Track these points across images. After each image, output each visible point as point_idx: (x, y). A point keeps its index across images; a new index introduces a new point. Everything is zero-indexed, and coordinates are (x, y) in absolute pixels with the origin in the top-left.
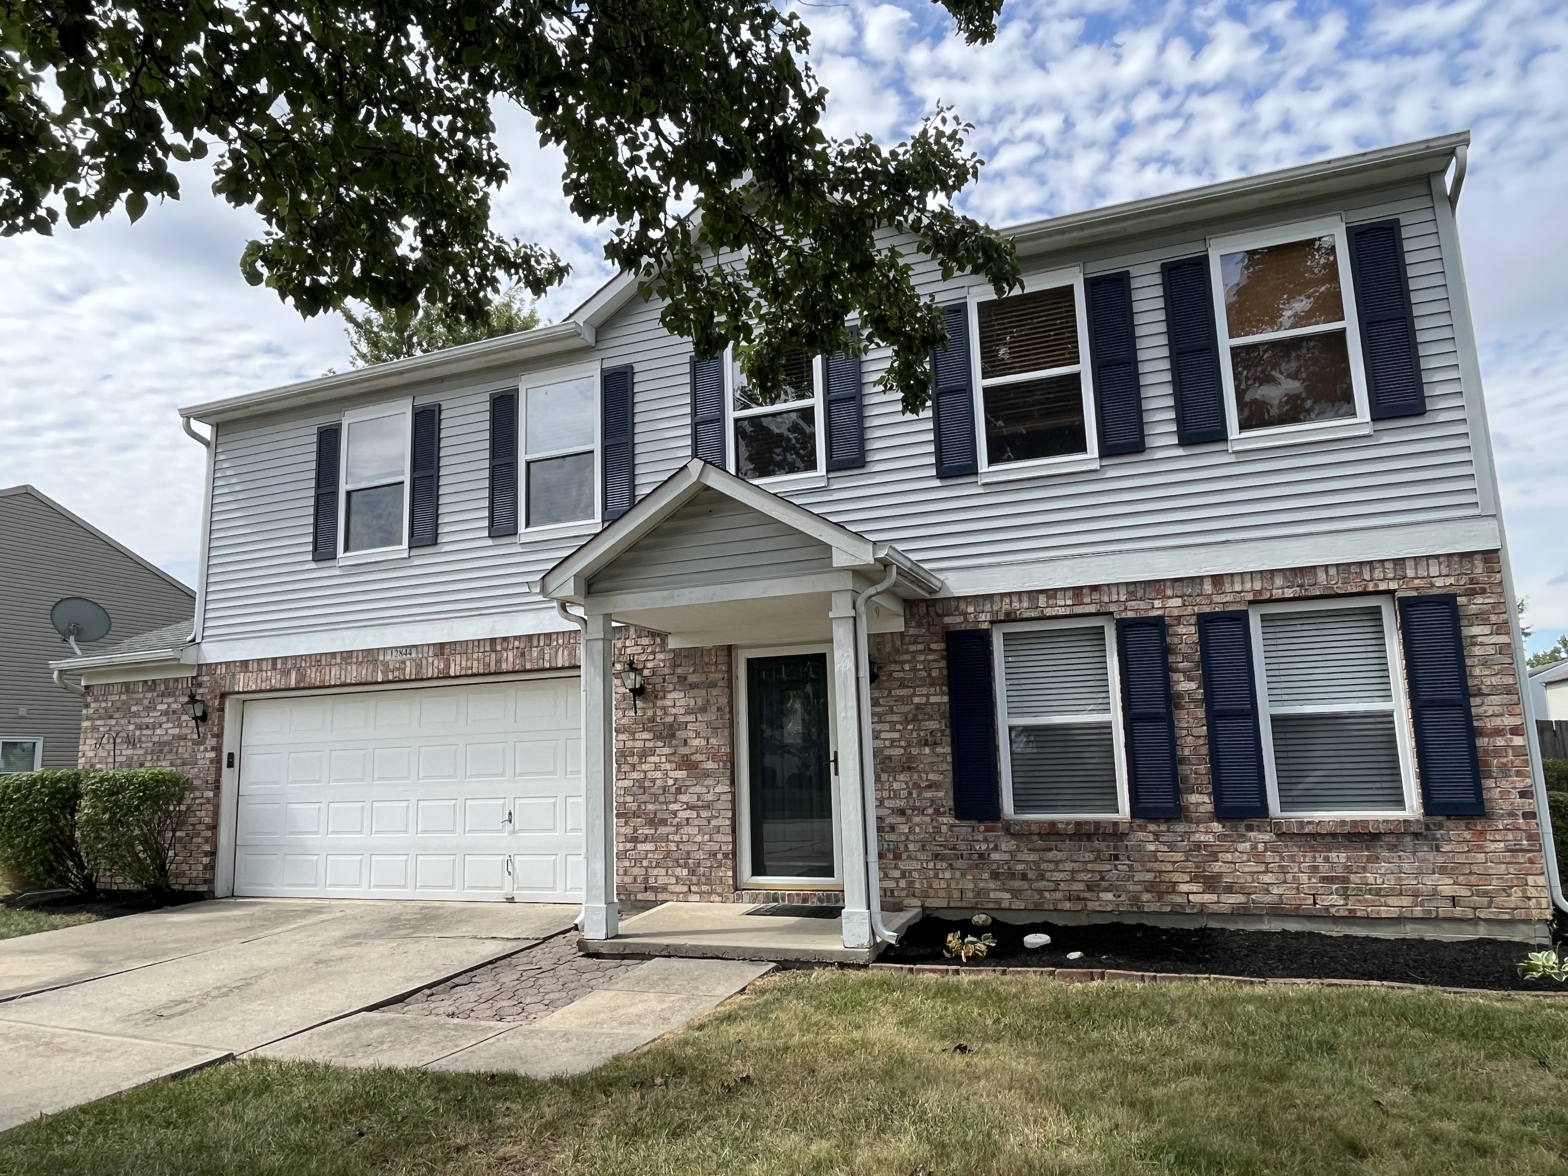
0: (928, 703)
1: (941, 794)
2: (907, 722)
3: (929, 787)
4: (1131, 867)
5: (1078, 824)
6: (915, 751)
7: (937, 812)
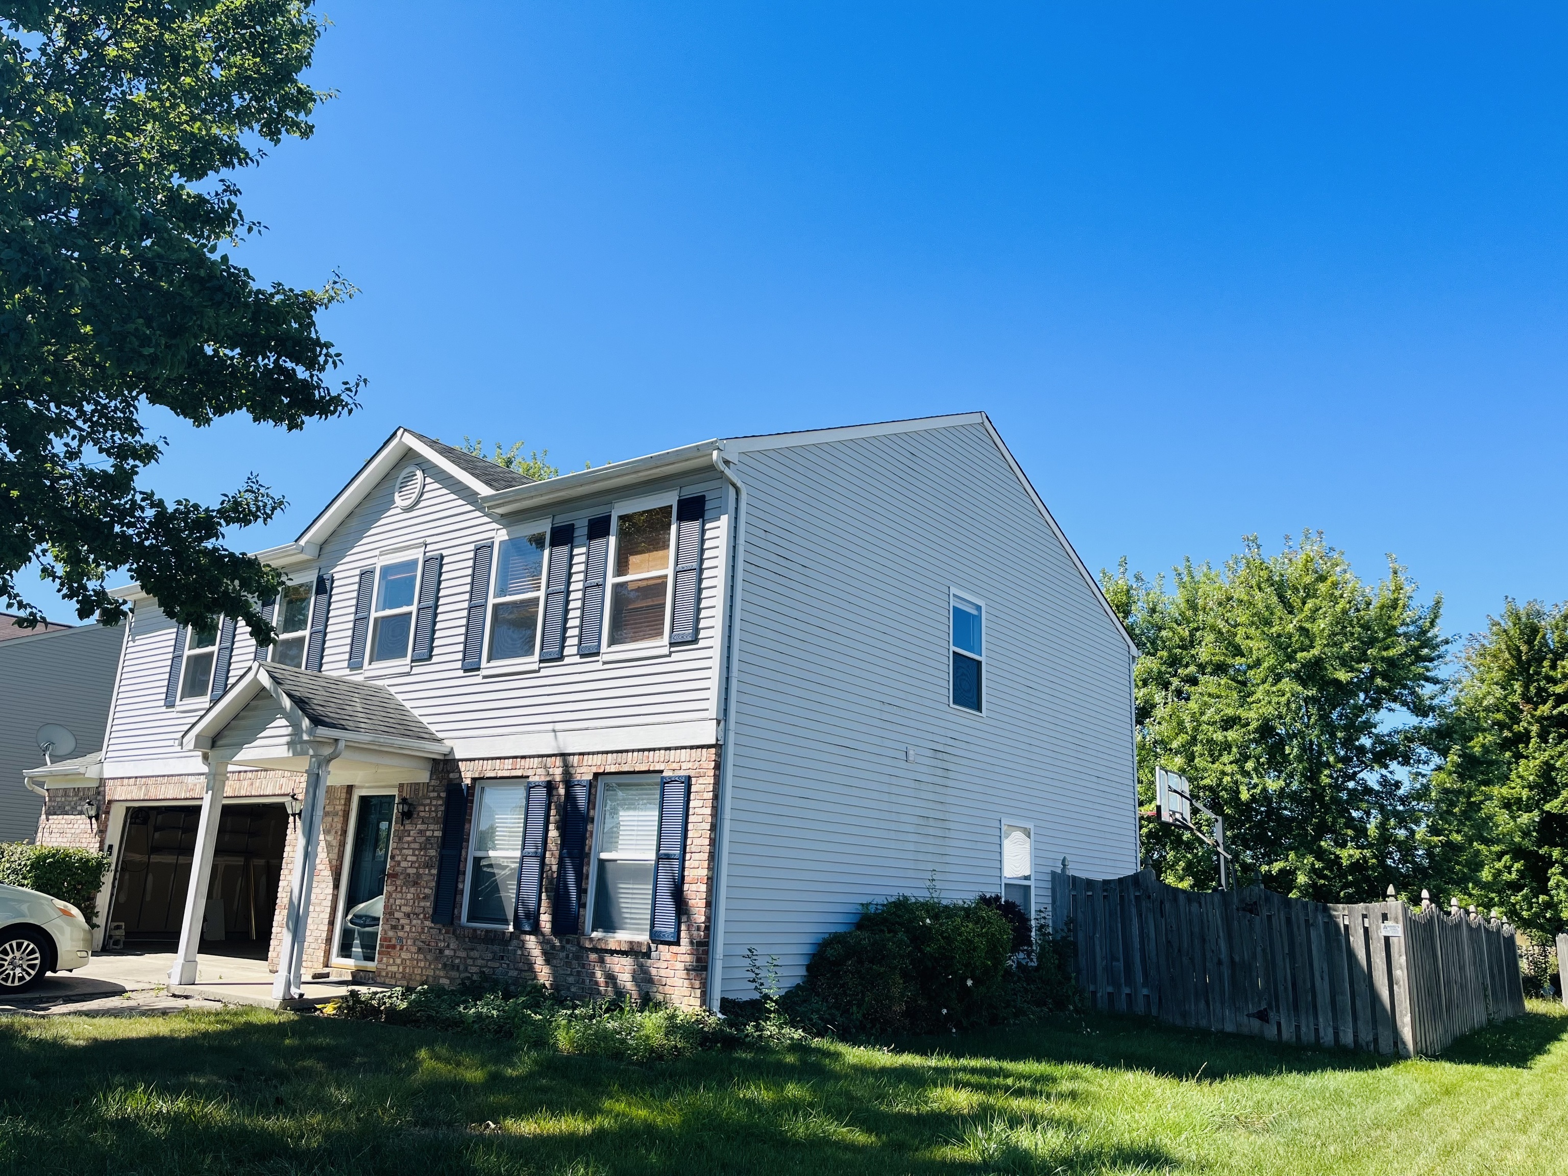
0: (433, 836)
1: (428, 904)
2: (421, 849)
3: (424, 898)
4: (508, 965)
5: (488, 931)
6: (421, 871)
7: (425, 918)
